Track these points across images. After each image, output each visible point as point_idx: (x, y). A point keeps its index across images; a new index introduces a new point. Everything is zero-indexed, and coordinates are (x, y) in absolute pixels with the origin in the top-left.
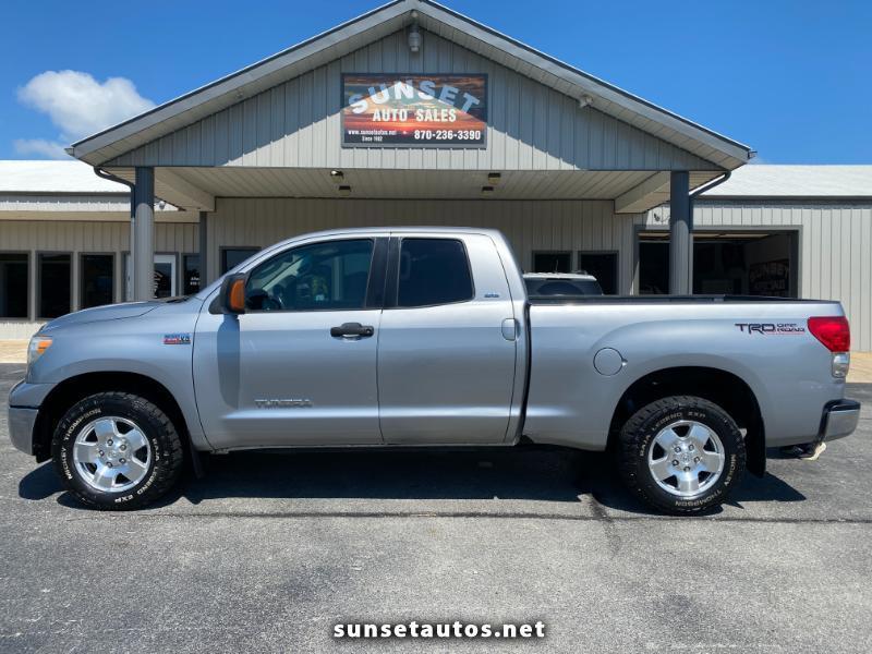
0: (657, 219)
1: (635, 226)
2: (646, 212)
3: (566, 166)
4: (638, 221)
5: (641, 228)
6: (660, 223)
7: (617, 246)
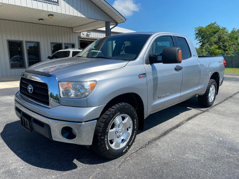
0: (83, 35)
1: (78, 36)
2: (81, 32)
3: (83, 16)
4: (79, 35)
5: (79, 37)
6: (84, 36)
7: (74, 42)
